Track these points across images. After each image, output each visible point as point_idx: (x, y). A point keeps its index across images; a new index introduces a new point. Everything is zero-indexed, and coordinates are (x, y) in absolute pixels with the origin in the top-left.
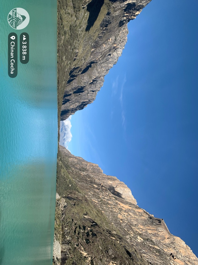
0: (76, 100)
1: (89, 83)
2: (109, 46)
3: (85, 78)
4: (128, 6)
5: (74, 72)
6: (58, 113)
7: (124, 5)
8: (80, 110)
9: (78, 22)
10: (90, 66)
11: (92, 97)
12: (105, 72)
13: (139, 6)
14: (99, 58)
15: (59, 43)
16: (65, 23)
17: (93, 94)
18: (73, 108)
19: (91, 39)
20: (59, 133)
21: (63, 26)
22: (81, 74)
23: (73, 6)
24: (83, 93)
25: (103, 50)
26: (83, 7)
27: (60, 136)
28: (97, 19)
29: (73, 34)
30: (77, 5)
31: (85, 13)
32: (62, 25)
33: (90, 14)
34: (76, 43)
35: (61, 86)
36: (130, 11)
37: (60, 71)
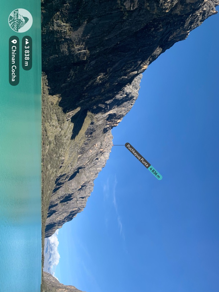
0: (63, 210)
1: (77, 189)
2: (95, 151)
3: (73, 184)
4: (109, 116)
5: (61, 180)
6: (42, 229)
7: (105, 116)
8: (68, 221)
9: (63, 133)
10: (78, 172)
11: (81, 204)
12: (94, 176)
13: (120, 115)
14: (86, 163)
15: (44, 152)
16: (49, 134)
17: (82, 201)
18: (60, 220)
19: (77, 146)
20: (43, 256)
21: (48, 137)
22: (68, 181)
23: (58, 119)
24: (72, 201)
25: (90, 155)
26: (67, 119)
27: (44, 258)
28: (82, 129)
29: (58, 143)
30: (61, 118)
31: (69, 124)
32: (46, 136)
33: (74, 125)
34: (61, 151)
35: (45, 196)
36: (112, 120)
37: (45, 180)
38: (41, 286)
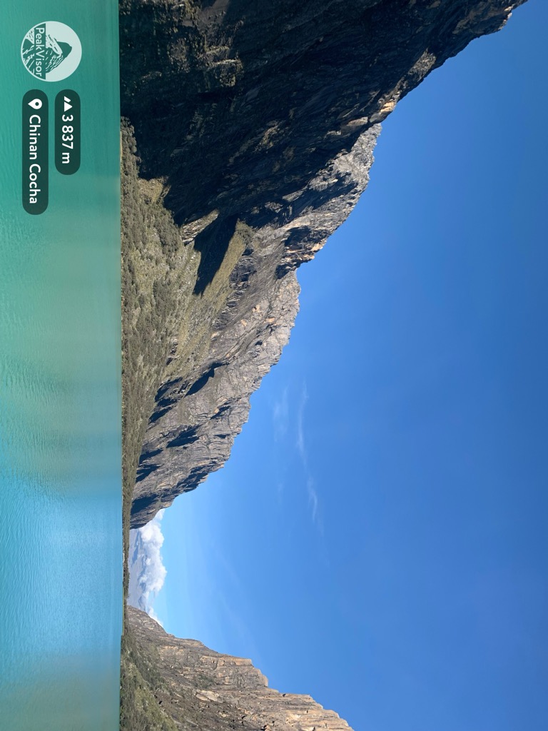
0: (175, 464)
1: (209, 416)
2: (255, 322)
3: (198, 403)
4: (291, 235)
5: (169, 391)
6: (123, 509)
7: (282, 233)
8: (186, 491)
9: (173, 275)
10: (211, 374)
11: (219, 452)
12: (250, 385)
13: (319, 232)
14: (232, 352)
15: (126, 325)
16: (140, 278)
17: (222, 443)
18: (167, 487)
19: (210, 309)
20: (126, 570)
21: (137, 286)
22: (187, 395)
23: (161, 241)
24: (196, 445)
25: (242, 332)
26: (184, 241)
27: (128, 577)
28: (221, 266)
29: (162, 302)
30: (169, 239)
31: (190, 255)
32: (133, 283)
33: (202, 256)
34: (170, 322)
35: (132, 431)
36: (298, 244)
37: (130, 394)
38: (123, 640)
